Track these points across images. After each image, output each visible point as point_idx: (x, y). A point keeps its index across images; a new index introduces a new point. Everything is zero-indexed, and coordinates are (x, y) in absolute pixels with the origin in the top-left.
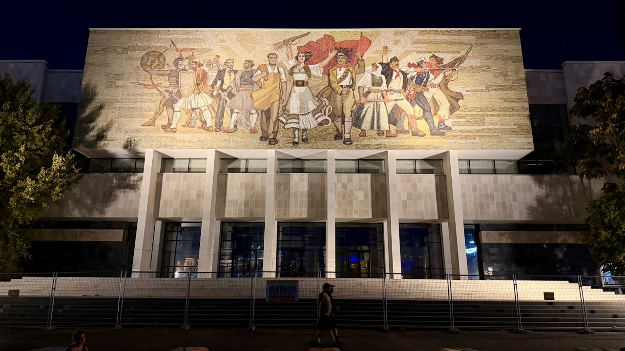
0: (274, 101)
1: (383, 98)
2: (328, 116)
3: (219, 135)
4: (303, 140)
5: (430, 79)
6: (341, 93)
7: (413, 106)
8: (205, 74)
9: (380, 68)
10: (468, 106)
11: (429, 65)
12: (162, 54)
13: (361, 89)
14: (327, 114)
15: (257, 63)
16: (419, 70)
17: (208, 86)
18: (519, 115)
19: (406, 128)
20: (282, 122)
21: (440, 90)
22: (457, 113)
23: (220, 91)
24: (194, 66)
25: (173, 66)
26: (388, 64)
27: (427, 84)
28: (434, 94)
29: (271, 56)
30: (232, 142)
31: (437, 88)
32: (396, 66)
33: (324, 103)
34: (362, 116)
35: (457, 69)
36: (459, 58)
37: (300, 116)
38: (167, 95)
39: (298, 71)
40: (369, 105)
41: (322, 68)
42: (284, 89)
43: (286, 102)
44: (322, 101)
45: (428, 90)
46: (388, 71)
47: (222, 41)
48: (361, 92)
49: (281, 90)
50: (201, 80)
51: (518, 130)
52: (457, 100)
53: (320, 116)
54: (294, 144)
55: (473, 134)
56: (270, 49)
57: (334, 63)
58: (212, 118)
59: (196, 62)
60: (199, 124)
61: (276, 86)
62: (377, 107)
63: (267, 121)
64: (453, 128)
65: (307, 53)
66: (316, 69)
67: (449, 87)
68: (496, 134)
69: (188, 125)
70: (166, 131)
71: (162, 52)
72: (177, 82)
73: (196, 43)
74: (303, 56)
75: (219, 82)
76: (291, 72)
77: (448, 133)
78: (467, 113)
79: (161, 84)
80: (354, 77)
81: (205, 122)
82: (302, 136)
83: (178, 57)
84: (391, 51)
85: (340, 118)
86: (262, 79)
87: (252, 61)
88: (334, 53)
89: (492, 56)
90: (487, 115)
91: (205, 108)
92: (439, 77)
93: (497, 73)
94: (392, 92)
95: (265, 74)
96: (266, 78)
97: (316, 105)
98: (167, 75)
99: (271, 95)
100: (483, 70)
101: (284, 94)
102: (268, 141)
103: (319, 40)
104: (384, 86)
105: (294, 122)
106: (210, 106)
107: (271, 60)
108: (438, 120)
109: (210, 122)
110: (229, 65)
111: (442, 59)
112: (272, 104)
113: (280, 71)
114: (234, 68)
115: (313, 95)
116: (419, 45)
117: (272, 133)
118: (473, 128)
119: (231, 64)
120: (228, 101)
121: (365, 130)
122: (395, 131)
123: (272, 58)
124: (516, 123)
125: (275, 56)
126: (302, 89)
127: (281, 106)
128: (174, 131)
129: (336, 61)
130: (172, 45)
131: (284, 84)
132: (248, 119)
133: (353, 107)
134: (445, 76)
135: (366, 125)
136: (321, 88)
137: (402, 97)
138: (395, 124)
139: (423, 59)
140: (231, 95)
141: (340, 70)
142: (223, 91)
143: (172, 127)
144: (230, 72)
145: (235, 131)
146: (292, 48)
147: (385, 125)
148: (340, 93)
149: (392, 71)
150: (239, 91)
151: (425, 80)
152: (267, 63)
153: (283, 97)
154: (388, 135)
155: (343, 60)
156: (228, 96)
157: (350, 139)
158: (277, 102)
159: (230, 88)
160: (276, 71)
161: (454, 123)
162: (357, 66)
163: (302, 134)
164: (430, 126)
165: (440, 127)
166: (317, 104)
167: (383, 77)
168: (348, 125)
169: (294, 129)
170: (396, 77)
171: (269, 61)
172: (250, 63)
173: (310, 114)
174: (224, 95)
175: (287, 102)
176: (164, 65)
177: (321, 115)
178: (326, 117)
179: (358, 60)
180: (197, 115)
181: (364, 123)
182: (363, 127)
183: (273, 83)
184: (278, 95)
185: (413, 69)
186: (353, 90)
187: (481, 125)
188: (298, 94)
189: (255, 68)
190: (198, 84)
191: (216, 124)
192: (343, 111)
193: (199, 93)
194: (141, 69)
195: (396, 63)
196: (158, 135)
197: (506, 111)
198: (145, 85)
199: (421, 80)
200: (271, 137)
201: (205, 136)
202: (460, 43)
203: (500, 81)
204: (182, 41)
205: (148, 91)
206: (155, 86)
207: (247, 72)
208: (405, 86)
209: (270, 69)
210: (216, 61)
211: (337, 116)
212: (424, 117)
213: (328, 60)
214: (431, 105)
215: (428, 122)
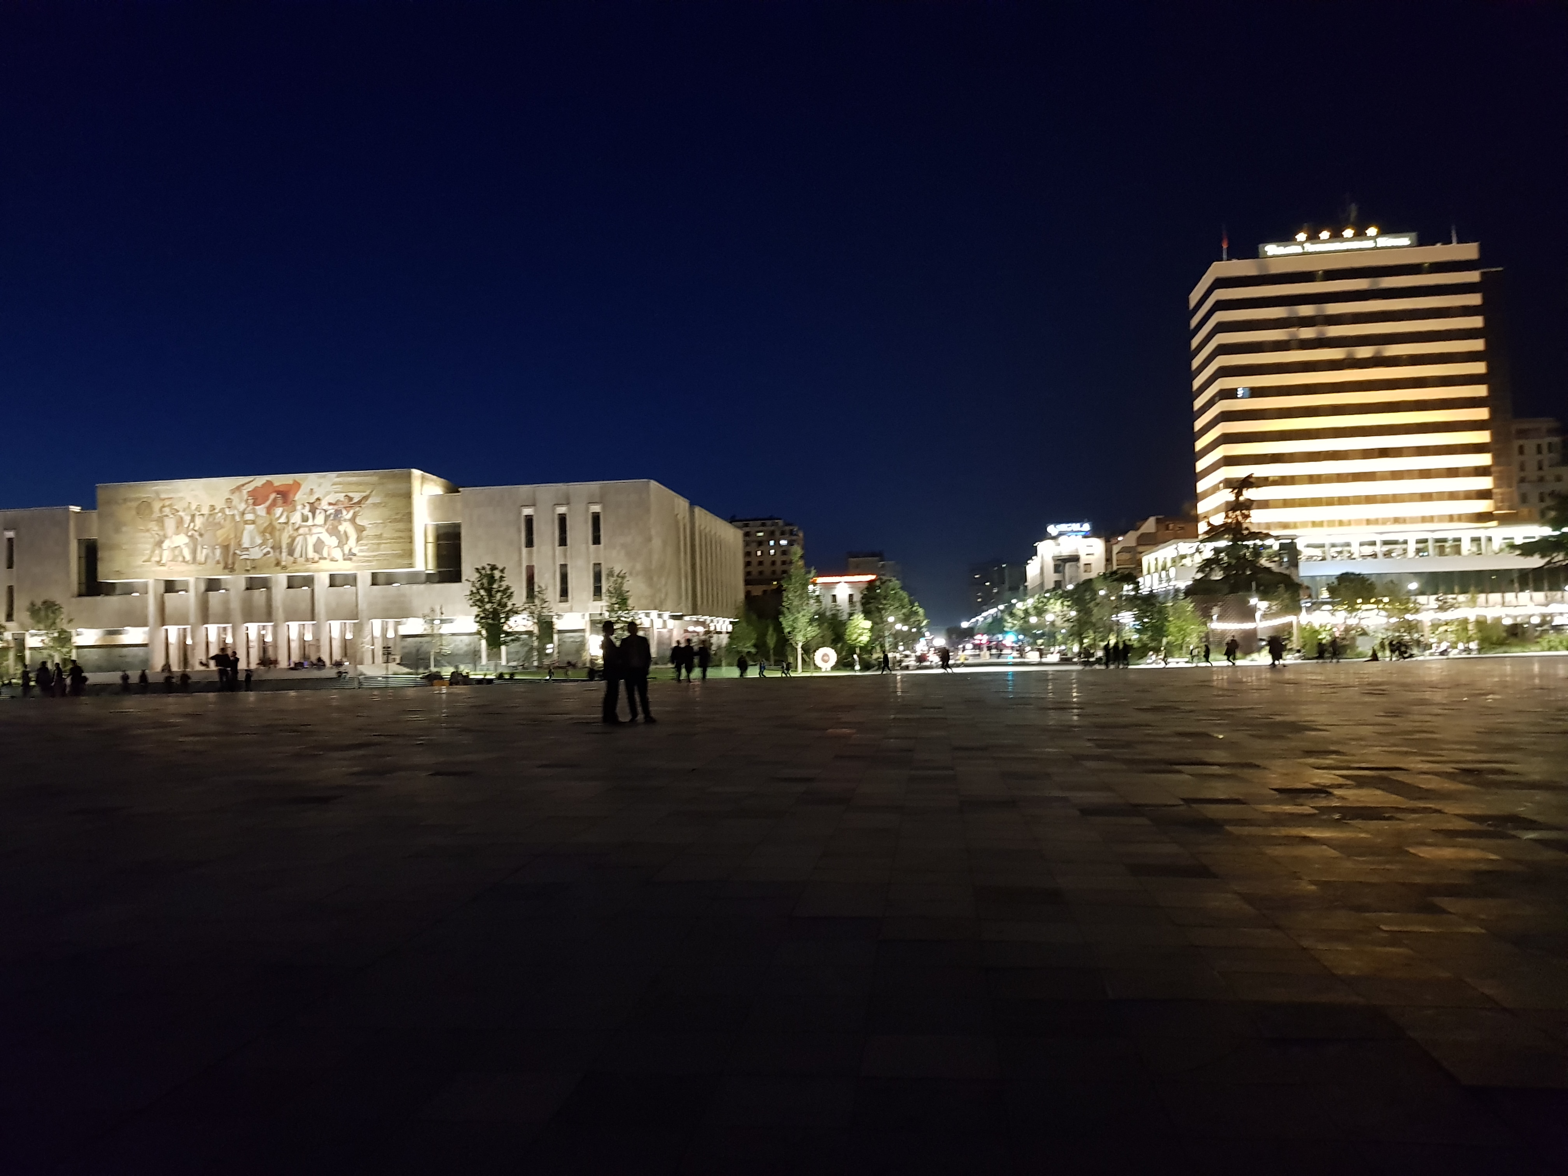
0: (231, 537)
1: (310, 531)
2: (270, 548)
5: (343, 515)
6: (279, 529)
7: (331, 537)
8: (181, 518)
9: (308, 507)
11: (343, 503)
13: (294, 525)
14: (269, 546)
16: (336, 507)
17: (185, 528)
18: (404, 542)
19: (326, 554)
20: (238, 554)
21: (350, 524)
23: (193, 532)
24: (174, 512)
25: (159, 513)
26: (313, 503)
27: (341, 519)
28: (345, 527)
29: (227, 500)
31: (348, 523)
32: (319, 505)
33: (267, 538)
34: (294, 547)
35: (363, 506)
36: (366, 496)
37: (251, 549)
38: (157, 537)
39: (248, 512)
40: (299, 537)
41: (265, 509)
42: (238, 527)
44: (265, 536)
45: (341, 524)
46: (313, 509)
48: (294, 528)
49: (236, 528)
50: (179, 523)
51: (403, 554)
52: (362, 532)
53: (264, 549)
54: (247, 572)
56: (227, 495)
57: (274, 504)
58: (189, 553)
59: (175, 509)
60: (180, 558)
61: (232, 525)
62: (305, 540)
63: (226, 555)
64: (359, 554)
65: (254, 497)
67: (356, 521)
68: (387, 558)
70: (159, 565)
72: (163, 526)
73: (173, 493)
74: (251, 499)
75: (192, 525)
76: (243, 513)
77: (355, 558)
80: (288, 515)
82: (252, 565)
83: (162, 505)
84: (315, 492)
85: (279, 549)
86: (222, 520)
87: (214, 506)
88: (273, 496)
91: (183, 546)
92: (349, 513)
94: (316, 527)
95: (224, 516)
96: (225, 520)
97: (261, 540)
98: (155, 521)
99: (229, 533)
100: (381, 506)
101: (238, 532)
102: (229, 570)
103: (263, 485)
104: (310, 523)
105: (246, 554)
106: (187, 544)
107: (228, 504)
108: (348, 548)
110: (198, 510)
111: (353, 498)
113: (235, 513)
114: (202, 512)
115: (259, 532)
116: (336, 486)
117: (231, 563)
118: (371, 553)
119: (200, 509)
120: (200, 539)
121: (296, 559)
122: (318, 558)
123: (228, 502)
125: (231, 500)
126: (252, 527)
127: (236, 542)
128: (163, 565)
129: (275, 502)
130: (157, 495)
132: (213, 555)
133: (288, 540)
134: (354, 513)
135: (297, 554)
136: (265, 525)
137: (323, 530)
138: (318, 553)
139: (339, 498)
141: (278, 510)
142: (195, 531)
143: (163, 561)
144: (199, 515)
145: (205, 563)
146: (243, 491)
147: (311, 554)
149: (316, 509)
150: (206, 530)
151: (340, 515)
152: (225, 507)
153: (238, 534)
154: (313, 561)
155: (280, 501)
156: (199, 535)
157: (286, 566)
158: (233, 538)
159: (200, 529)
161: (359, 550)
162: (291, 505)
163: (252, 562)
164: (342, 553)
165: (350, 554)
166: (262, 538)
167: (310, 515)
168: (284, 554)
169: (246, 559)
170: (319, 514)
171: (226, 505)
173: (257, 547)
174: (196, 534)
175: (241, 538)
177: (265, 547)
179: (292, 500)
180: (178, 552)
181: (296, 552)
182: (295, 556)
183: (230, 524)
184: (234, 533)
185: (331, 507)
186: (288, 526)
187: (378, 551)
188: (248, 531)
189: (216, 511)
190: (178, 527)
191: (193, 559)
192: (280, 544)
193: (179, 534)
194: (137, 516)
195: (320, 502)
199: (337, 516)
200: (231, 566)
201: (186, 567)
202: (367, 484)
203: (394, 514)
204: (164, 492)
205: (144, 534)
206: (148, 531)
207: (211, 515)
208: (326, 521)
209: (227, 512)
210: (189, 507)
211: (276, 548)
212: (338, 546)
213: (269, 501)
214: (343, 537)
215: (341, 550)
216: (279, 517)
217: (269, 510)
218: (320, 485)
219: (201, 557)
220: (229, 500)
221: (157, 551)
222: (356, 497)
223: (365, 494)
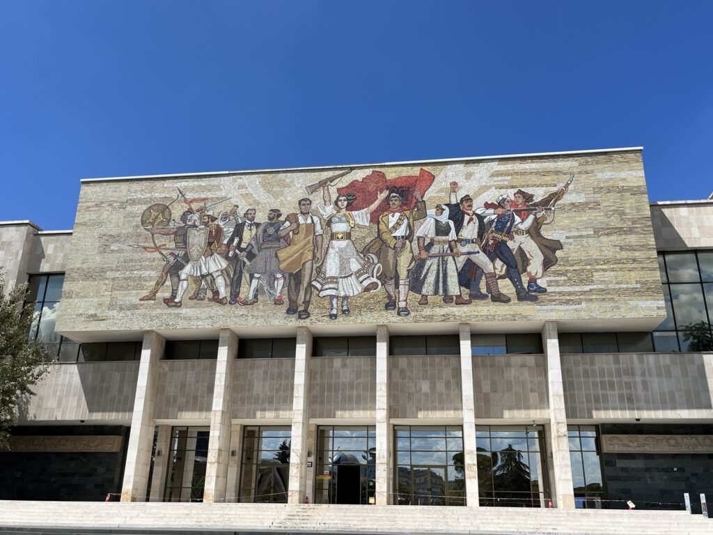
0: (306, 260)
1: (452, 251)
2: (377, 278)
3: (234, 309)
4: (344, 312)
5: (516, 223)
6: (394, 246)
7: (493, 260)
8: (219, 230)
9: (447, 212)
10: (570, 259)
11: (513, 203)
12: (167, 208)
13: (421, 240)
14: (375, 275)
15: (285, 212)
16: (500, 211)
17: (223, 246)
18: (643, 269)
19: (484, 291)
20: (316, 288)
21: (529, 238)
22: (553, 268)
23: (237, 251)
24: (206, 220)
25: (181, 222)
26: (457, 205)
27: (512, 230)
28: (521, 244)
29: (303, 202)
30: (251, 318)
31: (525, 236)
32: (468, 208)
33: (371, 261)
34: (423, 276)
35: (553, 209)
36: (556, 193)
37: (341, 280)
38: (172, 259)
39: (337, 220)
40: (432, 261)
41: (369, 215)
42: (320, 243)
43: (321, 262)
44: (369, 259)
45: (512, 238)
46: (457, 214)
47: (241, 187)
48: (421, 244)
49: (315, 245)
50: (214, 237)
51: (642, 290)
52: (554, 251)
53: (366, 279)
54: (331, 318)
55: (578, 297)
56: (301, 194)
57: (385, 207)
58: (226, 285)
59: (208, 216)
60: (210, 294)
61: (309, 241)
62: (443, 264)
63: (296, 287)
64: (549, 289)
65: (350, 196)
67: (542, 233)
68: (609, 296)
69: (196, 297)
70: (169, 306)
71: (167, 204)
72: (185, 243)
73: (210, 191)
74: (344, 200)
75: (236, 240)
76: (329, 223)
77: (542, 297)
78: (568, 268)
79: (165, 245)
80: (411, 224)
81: (216, 293)
82: (342, 307)
83: (186, 210)
85: (393, 280)
86: (291, 234)
87: (279, 211)
88: (385, 194)
89: (602, 188)
90: (597, 271)
91: (217, 274)
92: (527, 220)
93: (610, 211)
94: (463, 243)
95: (294, 226)
96: (296, 232)
97: (360, 264)
98: (173, 234)
99: (302, 254)
100: (590, 208)
101: (319, 251)
102: (297, 315)
103: (365, 178)
104: (452, 235)
105: (331, 288)
106: (224, 271)
107: (303, 207)
108: (528, 279)
109: (223, 292)
110: (250, 216)
111: (532, 196)
112: (304, 264)
113: (315, 221)
114: (255, 221)
115: (357, 251)
116: (500, 178)
117: (303, 303)
118: (577, 289)
119: (252, 215)
120: (248, 263)
121: (426, 296)
122: (468, 296)
123: (303, 205)
124: (638, 279)
125: (308, 202)
126: (343, 243)
127: (314, 267)
128: (179, 305)
129: (389, 204)
130: (180, 195)
131: (319, 239)
132: (272, 286)
133: (410, 264)
134: (536, 219)
135: (428, 288)
136: (368, 240)
137: (477, 249)
138: (467, 286)
139: (505, 196)
140: (251, 256)
141: (393, 216)
142: (242, 250)
143: (176, 300)
144: (251, 225)
145: (254, 302)
146: (330, 190)
148: (392, 247)
149: (463, 213)
150: (261, 249)
151: (509, 224)
152: (298, 212)
153: (318, 255)
154: (460, 301)
155: (397, 203)
156: (247, 257)
157: (406, 308)
158: (309, 263)
159: (250, 247)
160: (309, 221)
161: (550, 283)
162: (416, 209)
163: (342, 303)
164: (516, 286)
165: (531, 289)
166: (363, 262)
167: (452, 223)
168: (403, 289)
169: (332, 297)
170: (469, 223)
171: (300, 209)
173: (353, 276)
174: (242, 256)
175: (323, 261)
176: (169, 221)
177: (368, 277)
178: (375, 280)
179: (417, 201)
180: (207, 284)
181: (426, 285)
182: (424, 291)
183: (305, 238)
184: (312, 253)
185: (491, 211)
186: (411, 242)
187: (589, 285)
188: (337, 250)
189: (282, 218)
190: (210, 244)
191: (231, 294)
192: (396, 271)
193: (211, 255)
194: (142, 228)
195: (469, 203)
196: (159, 311)
197: (623, 263)
198: (145, 248)
199: (504, 225)
200: (301, 308)
201: (217, 310)
202: (557, 173)
203: (615, 222)
204: (192, 189)
205: (149, 255)
206: (157, 249)
207: (272, 225)
208: (481, 234)
209: (301, 220)
210: (234, 213)
211: (388, 277)
212: (508, 275)
213: (377, 203)
214: (518, 259)
215: (513, 283)
216: (395, 228)
217: (375, 218)
218: (468, 176)
219: (247, 291)
220: (304, 203)
221: (168, 283)
222: (539, 194)
223: (555, 189)
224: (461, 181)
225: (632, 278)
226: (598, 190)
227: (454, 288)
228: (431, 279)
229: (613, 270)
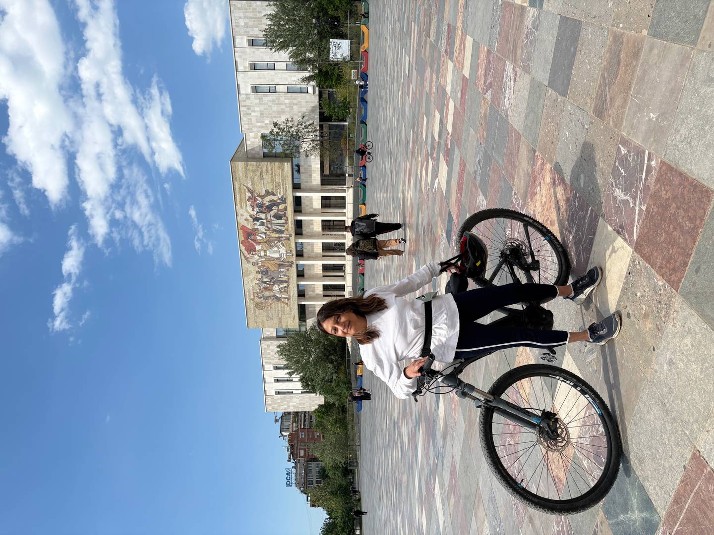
0: (274, 263)
1: (270, 221)
3: (290, 282)
5: (259, 202)
6: (269, 238)
8: (264, 288)
9: (256, 222)
10: (271, 188)
11: (252, 202)
12: (257, 303)
13: (266, 230)
14: (279, 243)
15: (257, 269)
16: (255, 207)
17: (270, 286)
18: (274, 167)
19: (283, 213)
20: (283, 260)
21: (264, 199)
22: (275, 193)
24: (261, 292)
25: (262, 299)
26: (253, 219)
27: (262, 204)
28: (267, 201)
30: (292, 277)
32: (254, 216)
33: (274, 244)
34: (278, 230)
35: (254, 191)
36: (248, 189)
37: (280, 253)
38: (274, 300)
40: (273, 227)
41: (257, 245)
43: (274, 258)
45: (265, 204)
46: (257, 219)
47: (248, 282)
48: (268, 230)
49: (269, 260)
50: (266, 289)
52: (269, 192)
53: (280, 246)
54: (293, 255)
55: (284, 187)
56: (250, 265)
57: (254, 240)
59: (259, 291)
62: (274, 224)
63: (283, 265)
64: (282, 194)
65: (251, 251)
66: (258, 247)
67: (262, 195)
68: (284, 178)
69: (287, 292)
70: (290, 299)
71: (255, 303)
72: (269, 297)
73: (250, 292)
75: (267, 283)
76: (261, 257)
77: (284, 197)
78: (275, 189)
79: (270, 302)
80: (261, 233)
81: (285, 287)
82: (289, 252)
83: (257, 298)
86: (265, 267)
88: (250, 240)
89: (245, 175)
90: (275, 180)
91: (279, 287)
92: (258, 199)
93: (254, 174)
94: (267, 218)
95: (262, 267)
98: (266, 301)
99: (272, 264)
100: (253, 180)
101: (271, 259)
102: (291, 265)
103: (244, 246)
104: (264, 221)
105: (283, 255)
106: (278, 285)
108: (279, 200)
109: (285, 285)
110: (259, 279)
111: (249, 197)
115: (271, 248)
116: (243, 206)
117: (288, 263)
118: (282, 187)
120: (275, 279)
121: (285, 229)
122: (285, 217)
126: (268, 252)
128: (290, 296)
130: (252, 300)
131: (266, 259)
132: (283, 272)
133: (275, 233)
134: (258, 196)
135: (283, 229)
136: (267, 245)
137: (269, 214)
138: (282, 218)
139: (250, 205)
140: (273, 278)
141: (258, 238)
142: (271, 281)
143: (288, 297)
144: (262, 279)
145: (288, 276)
146: (249, 257)
149: (256, 217)
150: (271, 275)
151: (260, 204)
154: (286, 220)
155: (253, 237)
157: (288, 234)
159: (270, 279)
160: (260, 262)
161: (280, 194)
162: (255, 231)
163: (287, 252)
165: (282, 200)
166: (274, 247)
167: (260, 221)
168: (283, 235)
169: (286, 255)
170: (260, 216)
171: (256, 265)
172: (258, 272)
173: (279, 249)
174: (273, 281)
176: (261, 302)
179: (252, 231)
180: (283, 289)
183: (266, 263)
184: (271, 261)
185: (255, 209)
186: (267, 233)
187: (280, 183)
188: (270, 254)
189: (260, 270)
190: (269, 290)
192: (277, 237)
193: (273, 289)
194: (264, 309)
195: (252, 216)
196: (291, 302)
197: (273, 172)
198: (271, 307)
199: (260, 206)
201: (291, 286)
202: (240, 188)
203: (258, 173)
204: (250, 296)
205: (273, 306)
206: (271, 304)
207: (262, 273)
208: (264, 213)
210: (258, 284)
211: (279, 239)
212: (278, 206)
213: (253, 243)
214: (272, 203)
215: (280, 204)
216: (262, 237)
217: (259, 243)
218: (242, 215)
221: (283, 300)
222: (248, 195)
223: (246, 190)
224: (244, 218)
225: (278, 171)
226: (246, 177)
227: (282, 221)
228: (280, 228)
229: (275, 176)
